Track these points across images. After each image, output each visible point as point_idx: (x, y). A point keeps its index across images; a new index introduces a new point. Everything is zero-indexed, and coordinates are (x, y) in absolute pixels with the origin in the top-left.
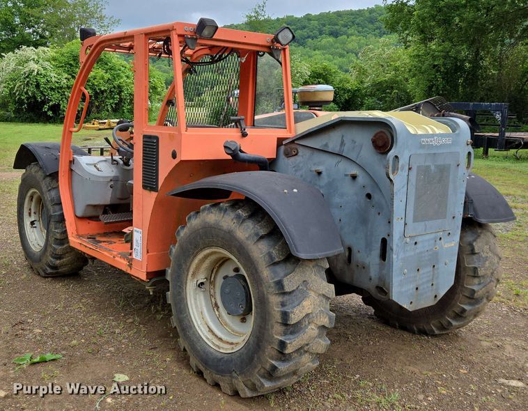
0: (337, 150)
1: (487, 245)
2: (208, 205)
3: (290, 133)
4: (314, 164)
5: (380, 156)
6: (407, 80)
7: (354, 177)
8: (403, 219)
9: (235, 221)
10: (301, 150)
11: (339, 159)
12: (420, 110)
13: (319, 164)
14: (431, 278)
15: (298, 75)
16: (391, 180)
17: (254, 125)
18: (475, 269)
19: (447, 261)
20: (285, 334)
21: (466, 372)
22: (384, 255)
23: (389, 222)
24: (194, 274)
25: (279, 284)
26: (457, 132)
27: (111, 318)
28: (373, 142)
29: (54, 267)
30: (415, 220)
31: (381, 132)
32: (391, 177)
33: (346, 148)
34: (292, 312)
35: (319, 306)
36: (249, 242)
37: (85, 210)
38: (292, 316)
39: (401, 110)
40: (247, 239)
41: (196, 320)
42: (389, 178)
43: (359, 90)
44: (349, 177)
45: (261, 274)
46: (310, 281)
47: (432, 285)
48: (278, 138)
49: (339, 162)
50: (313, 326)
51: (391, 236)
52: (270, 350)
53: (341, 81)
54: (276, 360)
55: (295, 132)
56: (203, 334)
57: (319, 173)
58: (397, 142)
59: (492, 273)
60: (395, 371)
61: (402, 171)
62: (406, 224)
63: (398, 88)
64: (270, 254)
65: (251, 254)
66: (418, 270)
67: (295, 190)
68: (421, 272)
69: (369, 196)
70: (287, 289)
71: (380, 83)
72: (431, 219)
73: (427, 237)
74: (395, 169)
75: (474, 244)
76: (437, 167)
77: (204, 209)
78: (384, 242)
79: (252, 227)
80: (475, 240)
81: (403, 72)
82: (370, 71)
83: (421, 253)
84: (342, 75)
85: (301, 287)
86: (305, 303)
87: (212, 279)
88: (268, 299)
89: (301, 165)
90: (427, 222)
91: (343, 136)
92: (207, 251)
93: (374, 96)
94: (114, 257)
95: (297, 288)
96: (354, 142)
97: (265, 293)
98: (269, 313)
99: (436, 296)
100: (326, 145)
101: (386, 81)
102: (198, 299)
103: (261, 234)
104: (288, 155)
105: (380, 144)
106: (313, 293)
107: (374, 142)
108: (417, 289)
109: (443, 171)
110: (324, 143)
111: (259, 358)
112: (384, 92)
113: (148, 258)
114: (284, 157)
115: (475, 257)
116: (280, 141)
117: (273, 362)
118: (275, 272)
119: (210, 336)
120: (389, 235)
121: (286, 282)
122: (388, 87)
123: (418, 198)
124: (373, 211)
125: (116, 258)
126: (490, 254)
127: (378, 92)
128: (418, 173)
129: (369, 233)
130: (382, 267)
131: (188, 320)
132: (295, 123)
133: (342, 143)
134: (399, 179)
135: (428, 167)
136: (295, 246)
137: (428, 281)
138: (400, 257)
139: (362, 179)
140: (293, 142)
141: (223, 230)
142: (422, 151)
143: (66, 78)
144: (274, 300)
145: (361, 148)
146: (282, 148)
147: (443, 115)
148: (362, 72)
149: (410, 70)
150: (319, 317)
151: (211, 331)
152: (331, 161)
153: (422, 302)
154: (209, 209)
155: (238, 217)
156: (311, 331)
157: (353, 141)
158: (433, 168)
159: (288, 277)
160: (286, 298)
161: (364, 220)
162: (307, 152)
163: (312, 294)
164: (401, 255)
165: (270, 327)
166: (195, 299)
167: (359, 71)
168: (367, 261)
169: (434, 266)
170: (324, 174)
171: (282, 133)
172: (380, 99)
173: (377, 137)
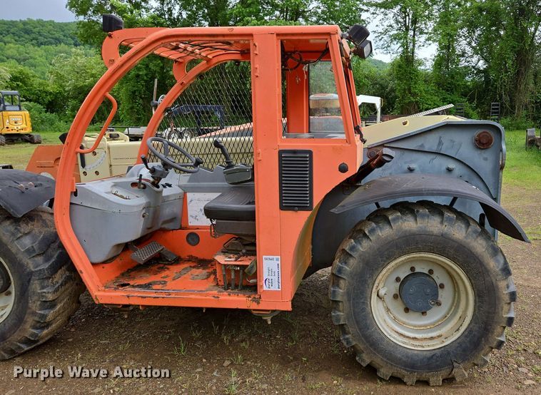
0: (434, 149)
4: (405, 163)
7: (450, 170)
9: (446, 224)
11: (434, 156)
13: (411, 162)
25: (506, 270)
31: (484, 132)
33: (444, 147)
37: (109, 253)
40: (465, 237)
43: (60, 93)
44: (444, 170)
49: (433, 159)
53: (41, 84)
57: (412, 170)
64: (492, 247)
65: (474, 251)
71: (81, 88)
82: (67, 77)
84: (41, 80)
91: (440, 137)
96: (452, 141)
97: (494, 281)
100: (422, 145)
101: (86, 86)
103: (479, 231)
105: (484, 141)
110: (420, 144)
118: (498, 261)
125: (221, 298)
127: (80, 95)
133: (440, 143)
139: (458, 171)
141: (432, 235)
144: (503, 284)
145: (461, 145)
148: (60, 77)
151: (401, 334)
152: (425, 159)
155: (449, 219)
165: (499, 310)
167: (57, 76)
170: (417, 170)
173: (481, 136)
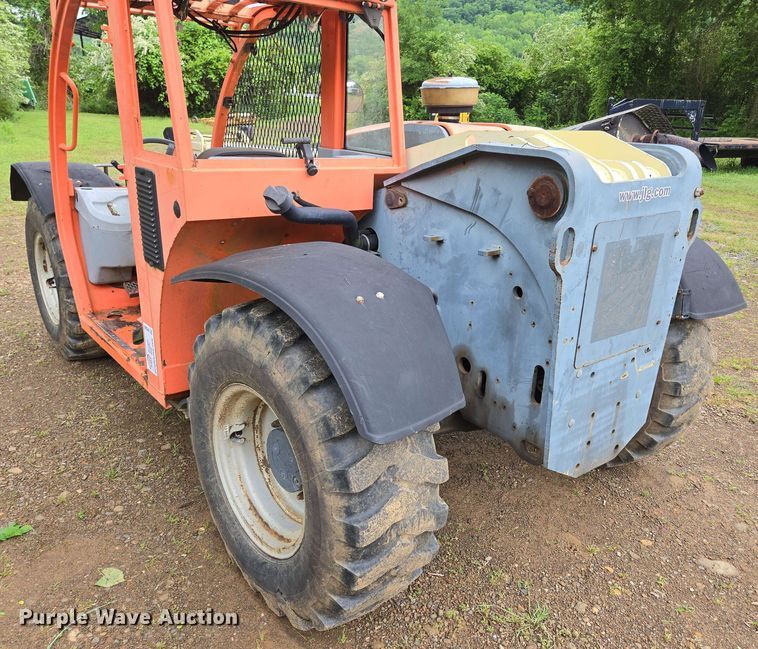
0: (468, 205)
1: (697, 346)
2: (232, 310)
3: (399, 164)
4: (433, 226)
5: (540, 224)
6: (588, 68)
7: (495, 256)
8: (575, 339)
9: (270, 349)
10: (411, 198)
11: (472, 220)
12: (617, 128)
13: (440, 225)
14: (612, 421)
15: (461, 60)
16: (558, 275)
17: (345, 148)
18: (677, 386)
19: (640, 392)
20: (353, 559)
21: (650, 543)
22: (537, 394)
23: (550, 342)
24: (222, 419)
25: (342, 478)
26: (680, 175)
27: (141, 441)
28: (530, 197)
29: (77, 350)
30: (595, 338)
31: (547, 178)
32: (559, 268)
33: (483, 202)
34: (363, 528)
35: (418, 505)
36: (292, 393)
37: (100, 275)
38: (364, 534)
39: (584, 129)
40: (289, 386)
41: (229, 489)
42: (554, 270)
43: (532, 80)
44: (487, 258)
45: (311, 455)
46: (401, 466)
47: (613, 431)
48: (376, 176)
49: (471, 226)
50: (405, 539)
51: (551, 364)
52: (329, 581)
53: (512, 68)
54: (340, 595)
55: (407, 164)
56: (241, 514)
57: (440, 243)
58: (573, 202)
59: (701, 390)
60: (546, 545)
61: (578, 255)
62: (578, 347)
63: (577, 79)
64: (326, 421)
65: (295, 416)
66: (593, 415)
67: (380, 295)
68: (597, 416)
69: (519, 291)
70: (355, 488)
71: (557, 72)
72: (622, 331)
73: (611, 362)
74: (567, 252)
75: (680, 348)
76: (641, 240)
77: (227, 316)
78: (540, 373)
79: (298, 363)
80: (681, 342)
81: (585, 58)
82: (546, 57)
83: (599, 388)
84: (514, 62)
85: (382, 479)
86: (389, 508)
87: (257, 423)
88: (323, 499)
89: (412, 225)
90: (613, 338)
91: (478, 181)
92: (235, 388)
93: (549, 87)
94: (129, 359)
95: (376, 482)
96: (497, 192)
97: (319, 489)
98: (326, 524)
99: (617, 446)
100: (451, 194)
101: (564, 70)
102: (233, 455)
103: (311, 382)
104: (392, 205)
105: (543, 201)
106: (406, 485)
107: (532, 197)
108: (589, 443)
109: (651, 245)
110: (448, 190)
111: (313, 587)
112: (561, 83)
113: (165, 373)
114: (386, 207)
115: (678, 367)
116: (379, 181)
117: (336, 599)
118: (335, 454)
119: (251, 518)
120: (547, 363)
121: (353, 475)
122: (566, 77)
123: (603, 299)
124: (524, 319)
125: (131, 362)
126: (701, 361)
127: (553, 84)
128: (607, 255)
129: (515, 354)
130: (533, 412)
131: (218, 487)
132: (407, 148)
133: (478, 194)
134: (572, 271)
135: (626, 243)
136: (366, 418)
137: (608, 428)
138: (564, 402)
139: (507, 260)
140: (398, 183)
141: (251, 362)
142: (618, 216)
143: (183, 60)
144: (334, 502)
145: (510, 204)
146: (383, 193)
147: (656, 141)
148: (537, 58)
149: (593, 56)
150: (416, 524)
151: (253, 508)
152: (460, 222)
153: (596, 460)
154: (234, 317)
155: (275, 342)
156: (403, 547)
157: (495, 190)
158: (633, 243)
159: (358, 465)
160: (355, 501)
161: (508, 332)
162: (422, 203)
163: (404, 487)
164: (568, 398)
165: (328, 546)
166: (229, 456)
167: (534, 56)
168: (510, 398)
169: (619, 403)
170: (447, 243)
171: (384, 166)
172: (556, 93)
173: (538, 187)
